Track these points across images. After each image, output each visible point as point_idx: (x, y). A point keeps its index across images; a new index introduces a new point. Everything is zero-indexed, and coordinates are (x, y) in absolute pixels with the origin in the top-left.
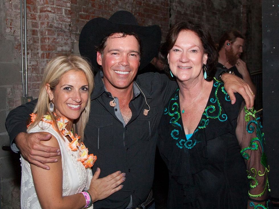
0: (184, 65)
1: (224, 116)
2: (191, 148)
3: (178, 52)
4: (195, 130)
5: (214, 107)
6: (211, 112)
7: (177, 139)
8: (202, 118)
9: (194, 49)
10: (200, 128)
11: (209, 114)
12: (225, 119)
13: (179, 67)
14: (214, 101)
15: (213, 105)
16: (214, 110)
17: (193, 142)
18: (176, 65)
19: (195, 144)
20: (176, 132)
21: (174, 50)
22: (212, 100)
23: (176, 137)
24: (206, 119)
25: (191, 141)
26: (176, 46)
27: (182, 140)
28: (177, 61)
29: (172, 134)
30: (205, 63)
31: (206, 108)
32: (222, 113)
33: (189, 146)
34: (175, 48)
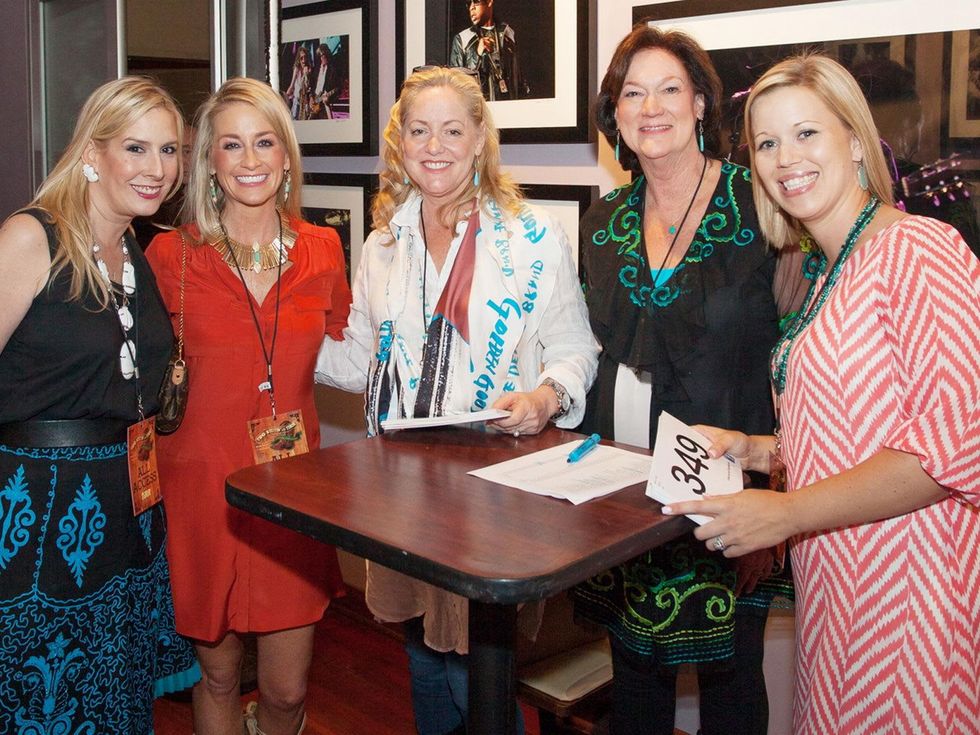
0: (654, 122)
1: (746, 233)
2: (665, 305)
3: (635, 97)
4: (678, 266)
5: (723, 217)
6: (716, 228)
7: (632, 285)
8: (694, 240)
9: (671, 84)
10: (690, 261)
11: (712, 233)
12: (749, 238)
13: (642, 130)
14: (723, 203)
15: (721, 211)
16: (724, 223)
17: (673, 292)
18: (636, 126)
19: (675, 296)
20: (631, 273)
21: (627, 95)
22: (719, 201)
23: (633, 281)
24: (705, 242)
25: (668, 289)
26: (630, 83)
27: (644, 288)
28: (638, 115)
29: (621, 275)
30: (700, 116)
31: (704, 218)
32: (742, 227)
33: (660, 301)
34: (627, 89)
